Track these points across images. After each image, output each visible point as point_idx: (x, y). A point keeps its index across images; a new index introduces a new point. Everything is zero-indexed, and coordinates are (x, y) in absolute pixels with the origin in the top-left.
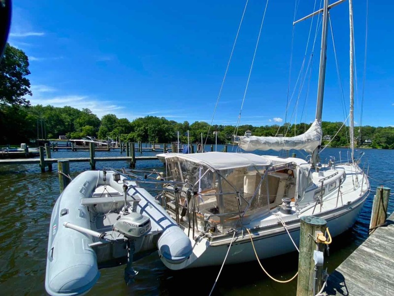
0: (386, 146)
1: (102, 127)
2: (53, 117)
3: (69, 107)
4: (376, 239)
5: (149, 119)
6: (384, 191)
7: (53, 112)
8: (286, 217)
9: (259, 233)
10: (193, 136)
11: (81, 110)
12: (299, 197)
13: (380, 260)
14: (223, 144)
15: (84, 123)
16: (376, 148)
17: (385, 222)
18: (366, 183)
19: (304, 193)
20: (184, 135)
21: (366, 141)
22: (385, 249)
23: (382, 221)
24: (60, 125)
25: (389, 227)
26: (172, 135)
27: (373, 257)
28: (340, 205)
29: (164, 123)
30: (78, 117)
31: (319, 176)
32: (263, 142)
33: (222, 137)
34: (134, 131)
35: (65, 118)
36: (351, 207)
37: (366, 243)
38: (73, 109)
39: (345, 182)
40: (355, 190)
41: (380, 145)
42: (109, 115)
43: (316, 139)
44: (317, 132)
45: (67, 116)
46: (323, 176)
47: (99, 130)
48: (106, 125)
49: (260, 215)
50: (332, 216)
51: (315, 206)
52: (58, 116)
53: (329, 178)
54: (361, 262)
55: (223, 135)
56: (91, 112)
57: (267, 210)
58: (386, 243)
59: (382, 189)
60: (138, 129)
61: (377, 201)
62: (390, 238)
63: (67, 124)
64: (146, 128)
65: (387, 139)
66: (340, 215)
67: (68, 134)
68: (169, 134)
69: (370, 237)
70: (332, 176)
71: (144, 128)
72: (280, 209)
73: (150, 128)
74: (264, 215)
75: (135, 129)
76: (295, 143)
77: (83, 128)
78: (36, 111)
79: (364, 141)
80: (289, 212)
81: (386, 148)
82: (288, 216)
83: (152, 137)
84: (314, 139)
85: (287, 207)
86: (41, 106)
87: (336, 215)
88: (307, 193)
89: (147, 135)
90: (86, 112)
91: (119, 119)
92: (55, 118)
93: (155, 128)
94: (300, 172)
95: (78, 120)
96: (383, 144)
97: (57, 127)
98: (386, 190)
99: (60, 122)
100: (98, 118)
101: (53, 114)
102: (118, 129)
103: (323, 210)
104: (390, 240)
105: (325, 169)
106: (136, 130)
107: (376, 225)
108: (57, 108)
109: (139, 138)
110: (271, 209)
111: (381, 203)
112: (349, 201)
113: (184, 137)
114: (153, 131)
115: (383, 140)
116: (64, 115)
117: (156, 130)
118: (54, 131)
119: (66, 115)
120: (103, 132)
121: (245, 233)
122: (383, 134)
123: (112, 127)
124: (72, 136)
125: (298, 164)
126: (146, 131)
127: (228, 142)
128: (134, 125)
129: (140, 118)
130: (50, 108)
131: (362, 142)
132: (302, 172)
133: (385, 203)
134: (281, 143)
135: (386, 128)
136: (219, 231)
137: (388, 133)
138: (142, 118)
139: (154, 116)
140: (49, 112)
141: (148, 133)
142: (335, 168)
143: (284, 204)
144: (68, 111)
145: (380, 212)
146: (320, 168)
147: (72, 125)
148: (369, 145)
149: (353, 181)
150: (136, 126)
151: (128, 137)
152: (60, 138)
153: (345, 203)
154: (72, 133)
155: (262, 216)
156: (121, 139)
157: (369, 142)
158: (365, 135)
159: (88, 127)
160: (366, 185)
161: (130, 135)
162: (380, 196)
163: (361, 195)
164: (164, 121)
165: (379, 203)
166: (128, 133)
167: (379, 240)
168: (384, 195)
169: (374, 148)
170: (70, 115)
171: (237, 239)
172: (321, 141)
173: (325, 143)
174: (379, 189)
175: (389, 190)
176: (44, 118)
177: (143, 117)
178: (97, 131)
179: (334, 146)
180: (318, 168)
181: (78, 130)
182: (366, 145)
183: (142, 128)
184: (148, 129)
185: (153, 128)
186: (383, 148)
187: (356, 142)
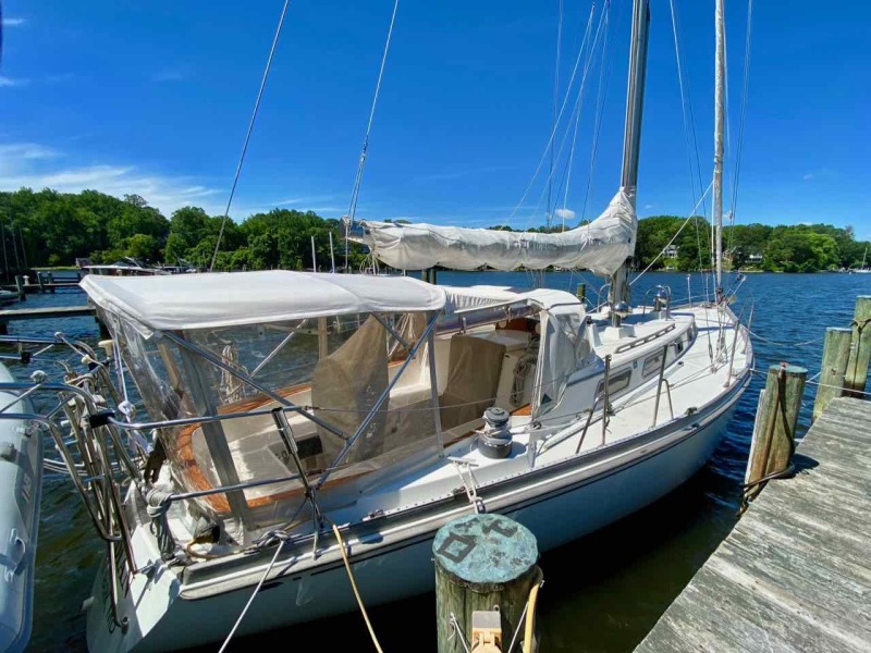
0: (793, 266)
1: (173, 238)
2: (58, 215)
3: (94, 193)
4: (762, 528)
5: (280, 216)
6: (788, 381)
7: (58, 205)
8: (495, 465)
9: (382, 533)
11: (122, 199)
12: (546, 399)
13: (769, 619)
15: (131, 229)
16: (771, 271)
17: (788, 465)
18: (743, 352)
19: (563, 387)
21: (752, 257)
22: (786, 564)
23: (780, 464)
24: (76, 234)
25: (799, 480)
27: (747, 606)
28: (664, 420)
29: (313, 225)
30: (115, 214)
31: (621, 337)
32: (448, 243)
34: (246, 244)
35: (86, 218)
36: (697, 421)
37: (731, 545)
38: (103, 195)
39: (690, 351)
40: (714, 370)
41: (780, 265)
42: (188, 208)
43: (618, 239)
44: (622, 219)
45: (91, 214)
46: (632, 336)
47: (165, 243)
48: (181, 231)
49: (402, 469)
50: (640, 454)
51: (585, 429)
52: (69, 215)
53: (646, 340)
54: (705, 635)
56: (145, 203)
57: (433, 449)
58: (788, 541)
59: (784, 373)
60: (255, 241)
61: (770, 407)
62: (802, 518)
63: (91, 230)
64: (274, 236)
65: (795, 252)
66: (663, 450)
67: (96, 255)
69: (743, 521)
70: (657, 335)
71: (269, 236)
72: (478, 443)
73: (282, 235)
74: (418, 466)
75: (249, 239)
76: (559, 250)
77: (129, 239)
78: (19, 203)
79: (747, 258)
80: (506, 451)
81: (793, 270)
82: (500, 464)
83: (288, 256)
84: (612, 238)
85: (494, 436)
86: (30, 191)
87: (649, 450)
88: (571, 388)
89: (278, 253)
90: (134, 204)
91: (211, 216)
92: (62, 218)
93: (293, 235)
94: (550, 329)
95: (115, 222)
96: (786, 263)
97: (70, 238)
98: (795, 375)
99: (76, 226)
100: (163, 217)
101: (57, 210)
102: (210, 240)
103: (611, 440)
104: (804, 526)
105: (644, 318)
106: (251, 242)
107: (763, 475)
108: (66, 195)
109: (259, 260)
110: (446, 446)
111: (780, 413)
112: (692, 406)
114: (289, 243)
115: (787, 253)
116: (82, 212)
117: (295, 242)
118: (64, 248)
119: (88, 211)
120: (175, 249)
121: (325, 541)
122: (787, 241)
123: (195, 236)
124: (104, 258)
125: (546, 306)
126: (273, 244)
128: (246, 231)
129: (258, 215)
130: (49, 196)
131: (744, 260)
132: (556, 328)
133: (791, 411)
134: (512, 248)
135: (793, 228)
136: (231, 541)
137: (797, 239)
138: (263, 215)
139: (290, 210)
140: (48, 204)
141: (279, 248)
142: (668, 316)
143: (488, 427)
144: (91, 200)
145: (775, 437)
146: (623, 315)
147: (104, 232)
148: (758, 266)
149: (710, 346)
150: (250, 232)
151: (234, 258)
152: (78, 264)
153: (680, 413)
154: (103, 252)
155: (408, 471)
156: (218, 262)
157: (759, 259)
158: (750, 243)
159: (139, 237)
160: (744, 356)
161: (237, 253)
162: (776, 393)
163: (727, 385)
164: (314, 221)
165: (773, 413)
166: (233, 249)
167: (767, 529)
168: (787, 390)
169: (768, 270)
170: (96, 210)
171: (294, 563)
172: (633, 244)
173: (665, 262)
174: (775, 372)
175: (803, 376)
176: (38, 218)
177: (266, 212)
178: (163, 245)
179: (684, 269)
180: (619, 317)
181: (117, 244)
182: (751, 265)
183: (265, 236)
184: (277, 238)
185: (290, 237)
186: (786, 271)
187: (730, 261)
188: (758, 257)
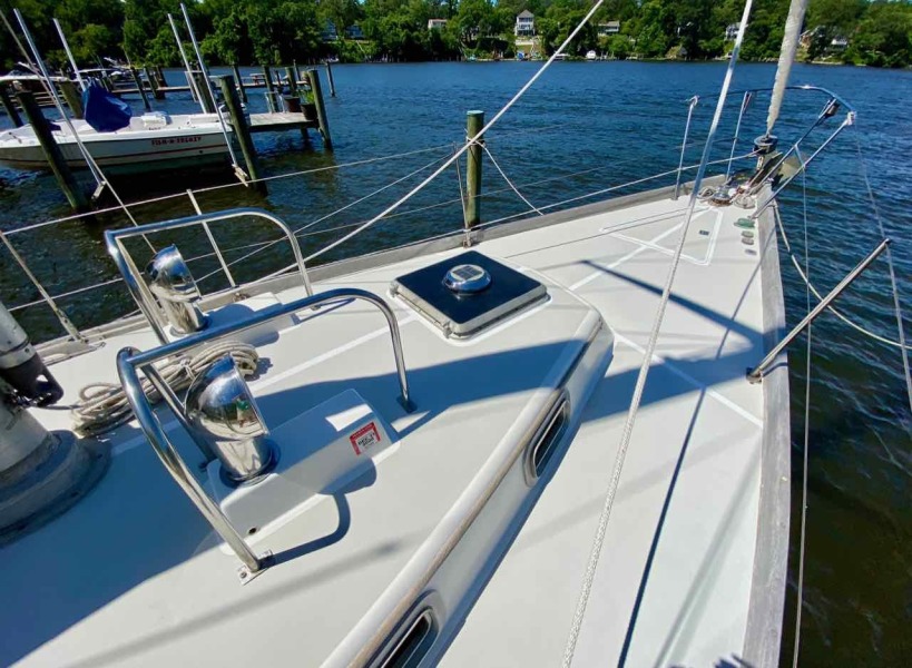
0: (880, 58)
1: (129, 26)
10: (373, 37)
14: (454, 59)
15: (80, 18)
16: (852, 64)
20: (348, 38)
21: (834, 42)
26: (313, 37)
33: (452, 36)
41: (865, 56)
47: (122, 33)
48: (136, 16)
55: (455, 31)
60: (221, 26)
64: (242, 18)
65: (887, 39)
68: (305, 33)
71: (236, 19)
73: (251, 16)
75: (215, 24)
77: (81, 32)
79: (828, 43)
81: (878, 64)
83: (263, 46)
93: (264, 15)
96: (873, 53)
106: (217, 27)
109: (230, 53)
113: (347, 43)
114: (261, 27)
115: (878, 39)
117: (268, 25)
120: (134, 42)
122: (883, 23)
123: (152, 22)
126: (243, 29)
127: (469, 54)
128: (208, 11)
131: (823, 47)
137: (897, 19)
148: (838, 56)
150: (213, 13)
157: (841, 46)
158: (837, 23)
159: (92, 29)
169: (848, 62)
173: (725, 47)
178: (120, 38)
179: (747, 58)
182: (829, 53)
183: (231, 18)
184: (246, 20)
185: (261, 19)
186: (870, 65)
187: (806, 46)
188: (841, 43)
